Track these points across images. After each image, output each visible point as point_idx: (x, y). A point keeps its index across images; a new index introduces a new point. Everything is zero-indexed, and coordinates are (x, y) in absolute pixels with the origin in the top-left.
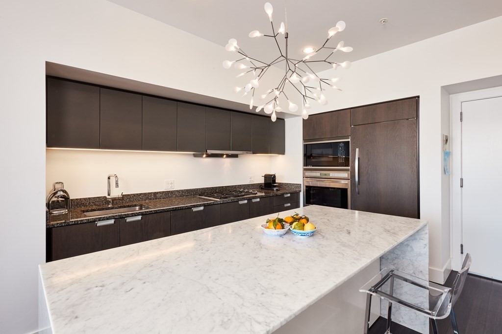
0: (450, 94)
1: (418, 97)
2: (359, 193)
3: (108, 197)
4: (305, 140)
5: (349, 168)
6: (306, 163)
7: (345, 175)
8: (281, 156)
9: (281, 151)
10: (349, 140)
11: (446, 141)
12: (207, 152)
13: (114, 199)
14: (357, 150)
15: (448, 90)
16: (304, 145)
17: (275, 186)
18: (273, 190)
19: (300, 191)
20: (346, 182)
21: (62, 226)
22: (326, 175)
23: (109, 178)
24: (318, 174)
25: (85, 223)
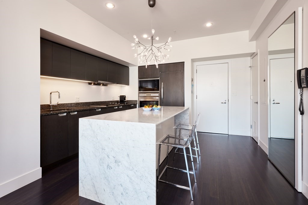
0: (193, 62)
1: (184, 62)
2: (163, 103)
3: (50, 104)
4: (139, 78)
5: (159, 91)
6: (140, 90)
7: (157, 95)
8: (127, 86)
9: (127, 84)
10: (159, 79)
11: (192, 80)
12: (98, 81)
13: (53, 106)
14: (162, 83)
15: (193, 61)
16: (139, 81)
17: (125, 102)
18: (125, 103)
19: (137, 104)
20: (158, 98)
21: (46, 115)
22: (149, 95)
23: (51, 94)
24: (145, 95)
25: (55, 114)
